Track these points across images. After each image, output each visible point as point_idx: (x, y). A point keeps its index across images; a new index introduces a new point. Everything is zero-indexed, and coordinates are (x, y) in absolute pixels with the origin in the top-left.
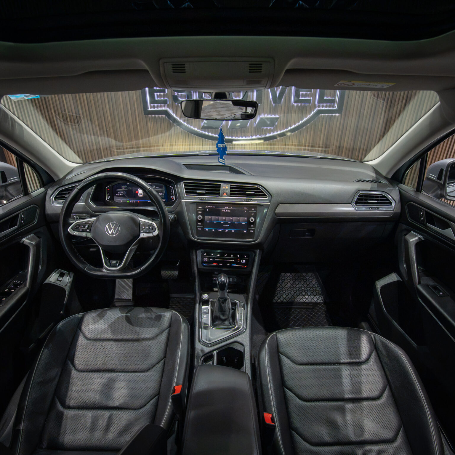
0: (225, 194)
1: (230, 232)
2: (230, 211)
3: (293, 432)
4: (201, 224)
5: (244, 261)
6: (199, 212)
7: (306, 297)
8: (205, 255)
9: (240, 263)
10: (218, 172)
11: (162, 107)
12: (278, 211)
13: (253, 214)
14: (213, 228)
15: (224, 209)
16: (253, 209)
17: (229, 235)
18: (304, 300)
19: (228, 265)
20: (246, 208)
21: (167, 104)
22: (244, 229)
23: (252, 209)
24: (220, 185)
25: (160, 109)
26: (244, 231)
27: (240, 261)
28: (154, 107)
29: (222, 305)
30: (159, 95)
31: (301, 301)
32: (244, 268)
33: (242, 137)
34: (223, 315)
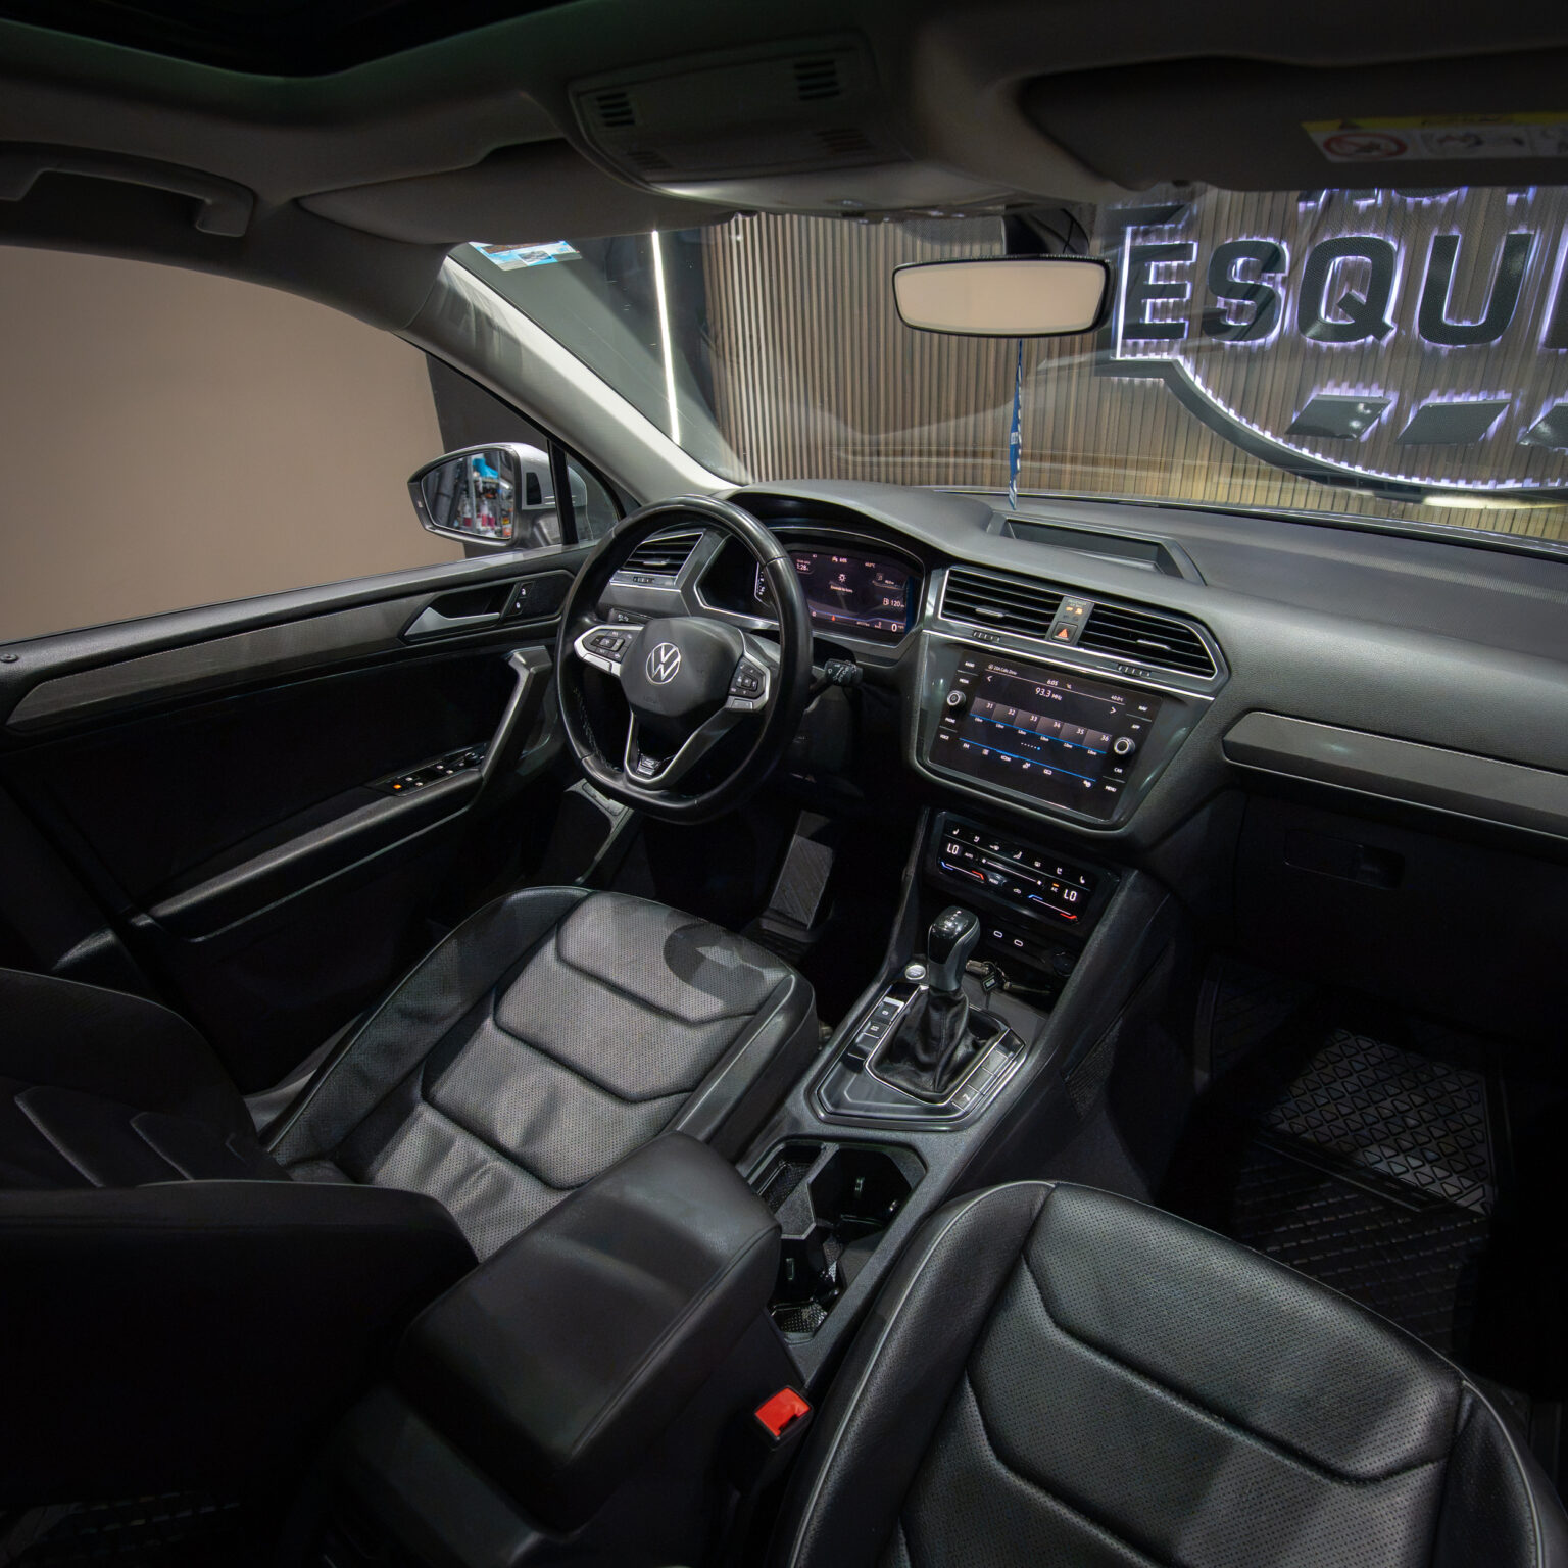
0: (1063, 635)
1: (1035, 772)
2: (1059, 698)
3: (902, 1531)
4: (953, 721)
5: (1073, 896)
6: (962, 680)
7: (1409, 1159)
8: (955, 833)
9: (1057, 899)
10: (1115, 564)
11: (1163, 352)
12: (1235, 736)
13: (1138, 727)
14: (989, 744)
15: (1042, 687)
16: (1144, 709)
17: (1031, 782)
18: (1398, 1169)
19: (1017, 891)
20: (1119, 699)
21: (1180, 340)
22: (1090, 775)
23: (1141, 708)
24: (1060, 598)
25: (1153, 357)
26: (1085, 782)
27: (1061, 891)
28: (1134, 351)
29: (935, 1015)
30: (1159, 306)
31: (1382, 1167)
32: (1065, 921)
33: (1454, 480)
34: (927, 1050)
